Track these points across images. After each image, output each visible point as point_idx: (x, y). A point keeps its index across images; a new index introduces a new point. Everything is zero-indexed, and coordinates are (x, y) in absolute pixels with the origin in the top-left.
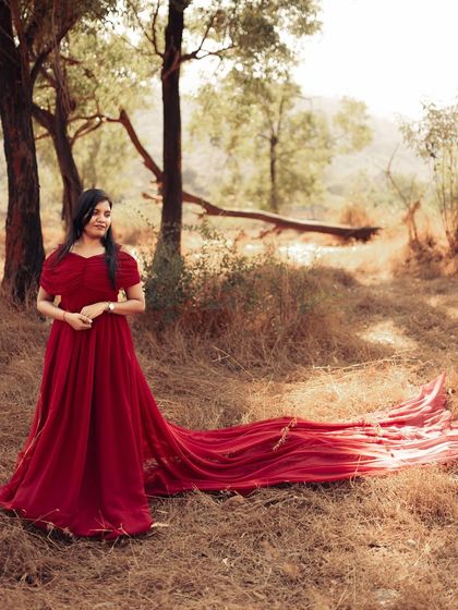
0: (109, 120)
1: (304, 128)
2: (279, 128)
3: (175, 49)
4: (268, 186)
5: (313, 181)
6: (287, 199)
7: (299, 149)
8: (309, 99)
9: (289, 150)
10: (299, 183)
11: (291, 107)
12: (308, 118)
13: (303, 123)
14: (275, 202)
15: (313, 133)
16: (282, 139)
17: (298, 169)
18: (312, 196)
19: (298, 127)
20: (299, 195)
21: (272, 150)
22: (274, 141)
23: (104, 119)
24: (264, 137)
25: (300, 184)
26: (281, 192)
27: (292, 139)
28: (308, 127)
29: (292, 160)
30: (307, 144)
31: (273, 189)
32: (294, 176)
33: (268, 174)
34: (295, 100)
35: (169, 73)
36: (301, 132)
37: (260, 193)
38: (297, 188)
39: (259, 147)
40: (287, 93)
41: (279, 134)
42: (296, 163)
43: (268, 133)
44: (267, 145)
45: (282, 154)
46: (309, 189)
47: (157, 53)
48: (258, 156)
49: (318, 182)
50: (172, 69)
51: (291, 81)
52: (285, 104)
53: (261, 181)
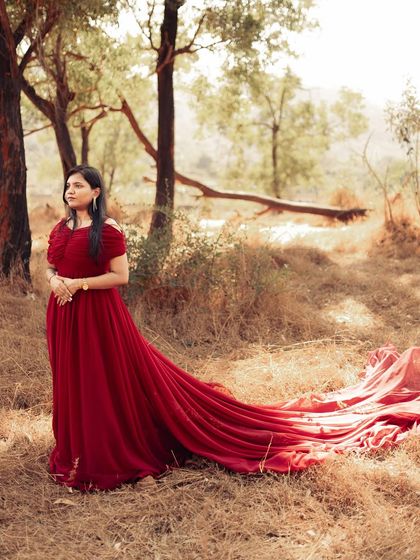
0: (111, 109)
1: (304, 117)
2: (280, 117)
3: (168, 43)
4: (270, 170)
5: (312, 166)
6: (288, 182)
7: (299, 136)
8: (309, 90)
9: (290, 137)
10: (298, 167)
11: (291, 98)
12: (308, 108)
13: (303, 112)
14: (276, 186)
15: (311, 121)
16: (283, 126)
17: (298, 155)
18: (312, 180)
19: (298, 116)
20: (300, 179)
21: (274, 137)
22: (276, 129)
23: (106, 109)
24: (267, 125)
25: (299, 169)
26: (283, 176)
27: (293, 127)
28: (307, 115)
29: (293, 147)
30: (307, 132)
31: (275, 173)
32: (295, 162)
33: (271, 160)
34: (296, 91)
35: (163, 66)
36: (300, 121)
37: (263, 176)
38: (297, 172)
39: (262, 134)
40: (289, 84)
41: (280, 122)
42: (297, 149)
43: (270, 122)
44: (270, 133)
45: (284, 141)
46: (309, 173)
47: (153, 47)
48: (261, 143)
49: (316, 167)
50: (166, 62)
51: (292, 74)
52: (286, 94)
53: (264, 165)
